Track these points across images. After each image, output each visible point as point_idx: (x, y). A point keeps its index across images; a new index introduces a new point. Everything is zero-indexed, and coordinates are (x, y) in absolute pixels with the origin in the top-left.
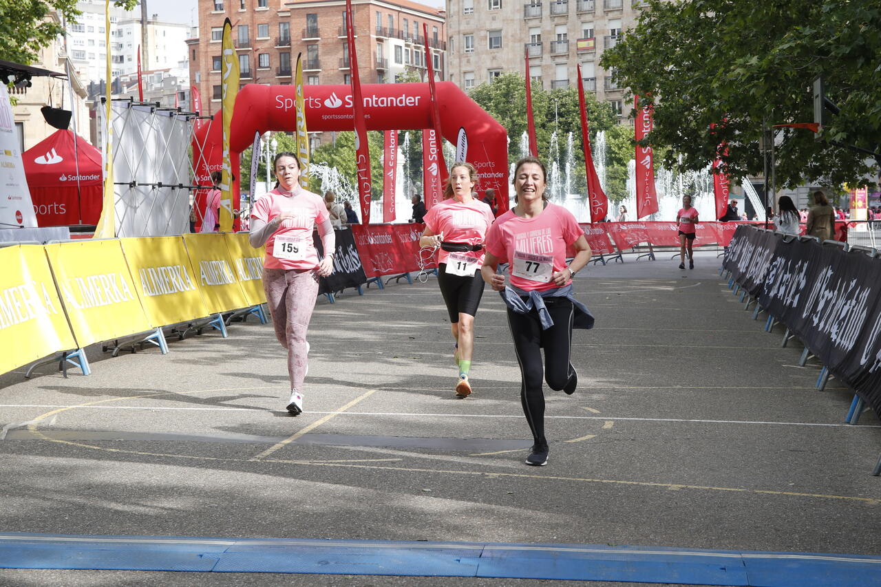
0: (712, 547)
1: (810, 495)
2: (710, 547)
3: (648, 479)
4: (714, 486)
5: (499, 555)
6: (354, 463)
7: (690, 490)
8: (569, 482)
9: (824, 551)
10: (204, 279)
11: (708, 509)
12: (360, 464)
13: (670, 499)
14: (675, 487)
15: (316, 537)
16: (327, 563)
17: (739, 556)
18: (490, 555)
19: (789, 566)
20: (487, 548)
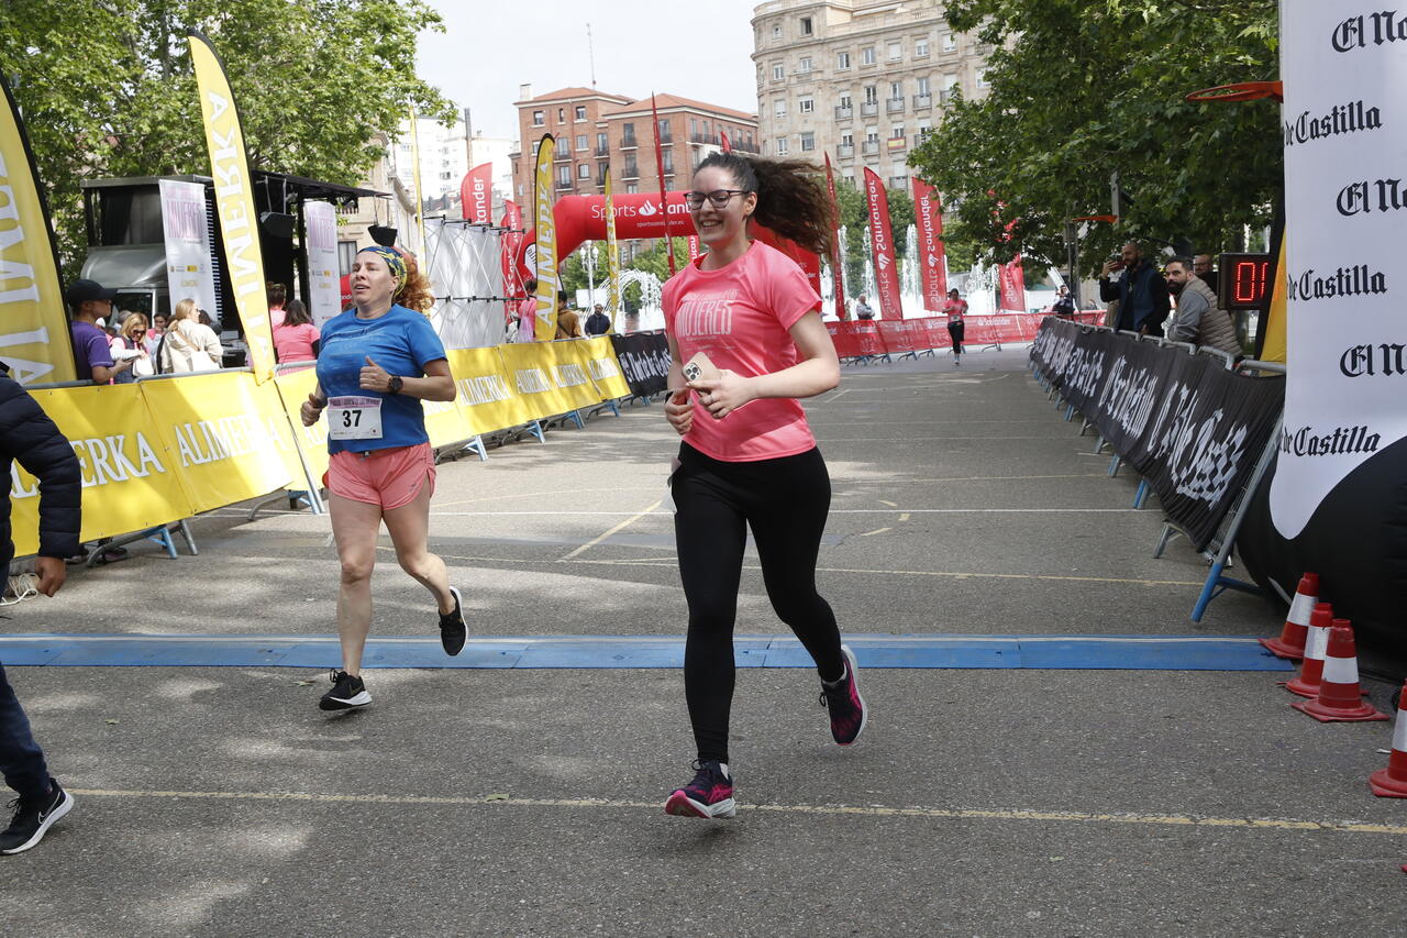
0: (990, 633)
1: (1092, 579)
2: (989, 632)
3: (936, 569)
4: (999, 573)
5: (785, 646)
6: (656, 562)
7: (977, 578)
8: (861, 574)
9: (1098, 632)
11: (992, 595)
12: (662, 562)
13: (956, 587)
14: (963, 576)
15: (615, 634)
16: (622, 658)
17: (1015, 640)
18: (777, 647)
19: (1062, 648)
20: (775, 640)
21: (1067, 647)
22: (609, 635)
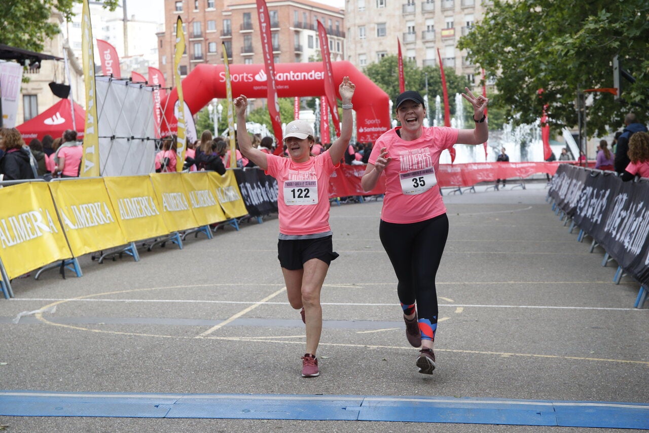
1: (605, 360)
2: (530, 397)
3: (487, 349)
4: (534, 353)
5: (375, 405)
6: (272, 339)
7: (517, 357)
9: (614, 400)
10: (166, 207)
11: (530, 370)
12: (276, 339)
13: (502, 363)
14: (506, 355)
15: (242, 393)
16: (249, 411)
17: (551, 404)
18: (368, 405)
19: (587, 411)
20: (366, 399)
21: (591, 411)
22: (236, 394)
